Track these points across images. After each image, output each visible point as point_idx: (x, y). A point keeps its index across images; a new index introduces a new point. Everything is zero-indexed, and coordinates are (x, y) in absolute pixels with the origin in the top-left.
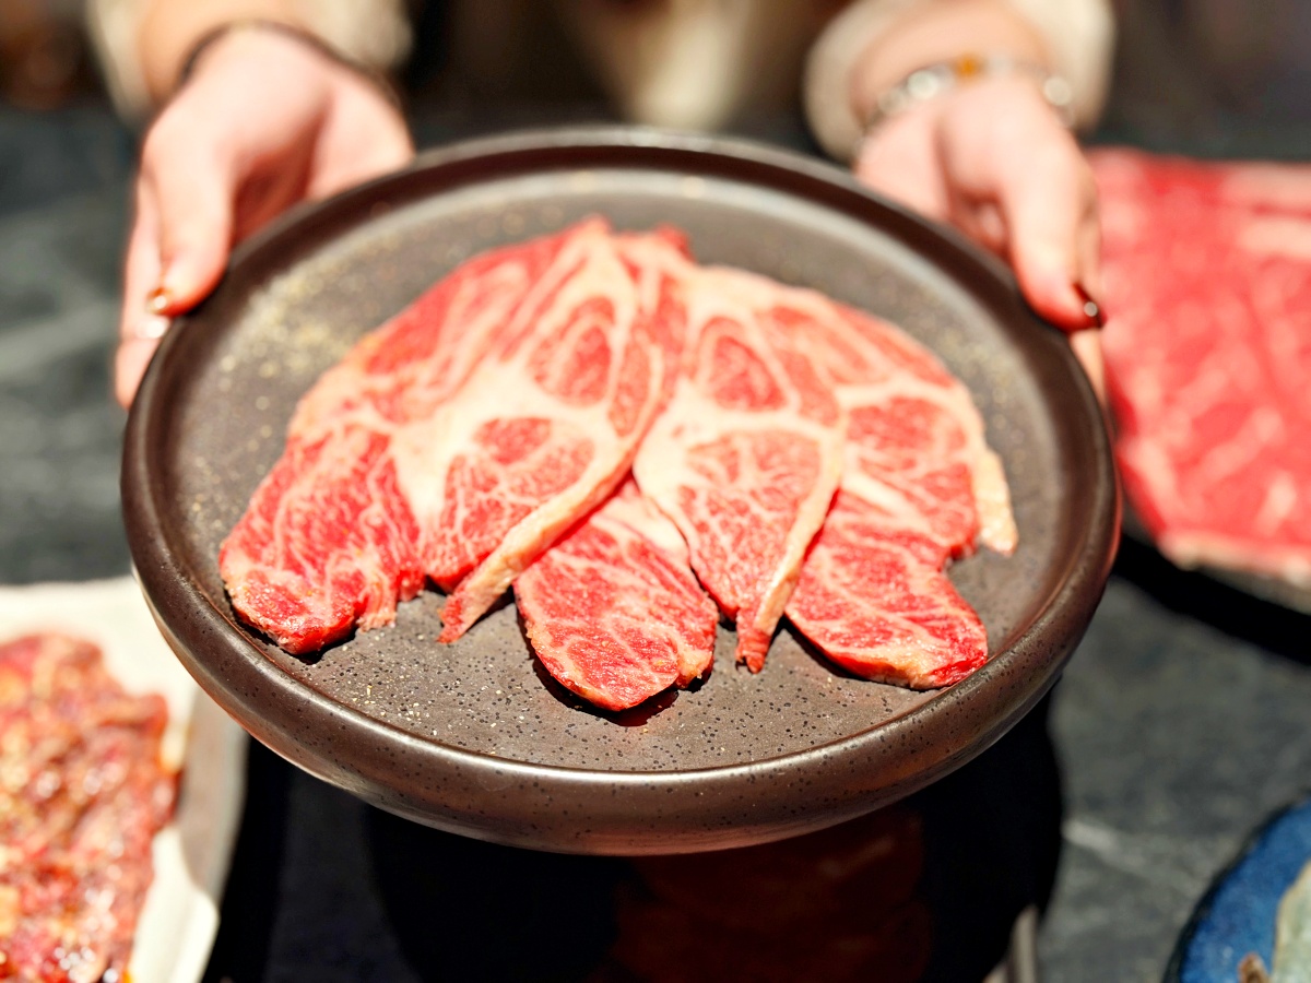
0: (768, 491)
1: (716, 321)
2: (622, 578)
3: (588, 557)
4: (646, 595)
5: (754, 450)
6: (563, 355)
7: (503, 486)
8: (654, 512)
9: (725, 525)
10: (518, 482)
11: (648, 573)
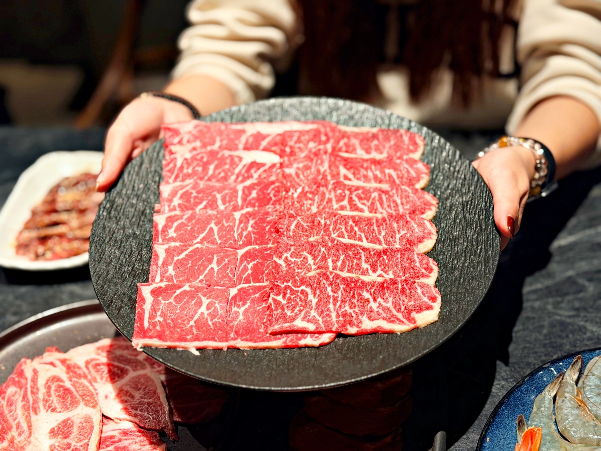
0: (145, 394)
1: (87, 363)
2: (125, 443)
3: (112, 445)
4: (136, 443)
5: (131, 387)
6: (54, 400)
7: (73, 443)
8: (118, 421)
9: (141, 410)
10: (76, 439)
11: (131, 437)
